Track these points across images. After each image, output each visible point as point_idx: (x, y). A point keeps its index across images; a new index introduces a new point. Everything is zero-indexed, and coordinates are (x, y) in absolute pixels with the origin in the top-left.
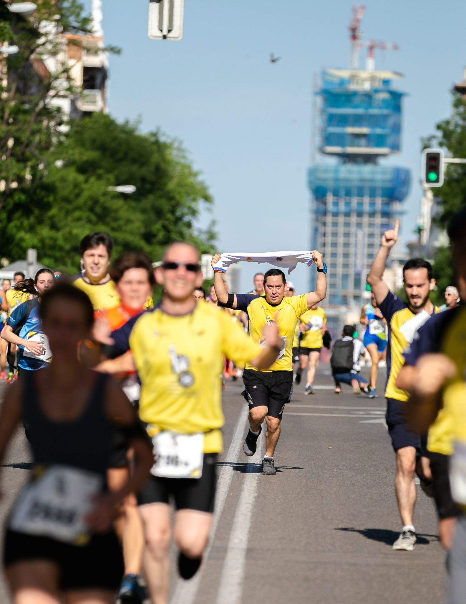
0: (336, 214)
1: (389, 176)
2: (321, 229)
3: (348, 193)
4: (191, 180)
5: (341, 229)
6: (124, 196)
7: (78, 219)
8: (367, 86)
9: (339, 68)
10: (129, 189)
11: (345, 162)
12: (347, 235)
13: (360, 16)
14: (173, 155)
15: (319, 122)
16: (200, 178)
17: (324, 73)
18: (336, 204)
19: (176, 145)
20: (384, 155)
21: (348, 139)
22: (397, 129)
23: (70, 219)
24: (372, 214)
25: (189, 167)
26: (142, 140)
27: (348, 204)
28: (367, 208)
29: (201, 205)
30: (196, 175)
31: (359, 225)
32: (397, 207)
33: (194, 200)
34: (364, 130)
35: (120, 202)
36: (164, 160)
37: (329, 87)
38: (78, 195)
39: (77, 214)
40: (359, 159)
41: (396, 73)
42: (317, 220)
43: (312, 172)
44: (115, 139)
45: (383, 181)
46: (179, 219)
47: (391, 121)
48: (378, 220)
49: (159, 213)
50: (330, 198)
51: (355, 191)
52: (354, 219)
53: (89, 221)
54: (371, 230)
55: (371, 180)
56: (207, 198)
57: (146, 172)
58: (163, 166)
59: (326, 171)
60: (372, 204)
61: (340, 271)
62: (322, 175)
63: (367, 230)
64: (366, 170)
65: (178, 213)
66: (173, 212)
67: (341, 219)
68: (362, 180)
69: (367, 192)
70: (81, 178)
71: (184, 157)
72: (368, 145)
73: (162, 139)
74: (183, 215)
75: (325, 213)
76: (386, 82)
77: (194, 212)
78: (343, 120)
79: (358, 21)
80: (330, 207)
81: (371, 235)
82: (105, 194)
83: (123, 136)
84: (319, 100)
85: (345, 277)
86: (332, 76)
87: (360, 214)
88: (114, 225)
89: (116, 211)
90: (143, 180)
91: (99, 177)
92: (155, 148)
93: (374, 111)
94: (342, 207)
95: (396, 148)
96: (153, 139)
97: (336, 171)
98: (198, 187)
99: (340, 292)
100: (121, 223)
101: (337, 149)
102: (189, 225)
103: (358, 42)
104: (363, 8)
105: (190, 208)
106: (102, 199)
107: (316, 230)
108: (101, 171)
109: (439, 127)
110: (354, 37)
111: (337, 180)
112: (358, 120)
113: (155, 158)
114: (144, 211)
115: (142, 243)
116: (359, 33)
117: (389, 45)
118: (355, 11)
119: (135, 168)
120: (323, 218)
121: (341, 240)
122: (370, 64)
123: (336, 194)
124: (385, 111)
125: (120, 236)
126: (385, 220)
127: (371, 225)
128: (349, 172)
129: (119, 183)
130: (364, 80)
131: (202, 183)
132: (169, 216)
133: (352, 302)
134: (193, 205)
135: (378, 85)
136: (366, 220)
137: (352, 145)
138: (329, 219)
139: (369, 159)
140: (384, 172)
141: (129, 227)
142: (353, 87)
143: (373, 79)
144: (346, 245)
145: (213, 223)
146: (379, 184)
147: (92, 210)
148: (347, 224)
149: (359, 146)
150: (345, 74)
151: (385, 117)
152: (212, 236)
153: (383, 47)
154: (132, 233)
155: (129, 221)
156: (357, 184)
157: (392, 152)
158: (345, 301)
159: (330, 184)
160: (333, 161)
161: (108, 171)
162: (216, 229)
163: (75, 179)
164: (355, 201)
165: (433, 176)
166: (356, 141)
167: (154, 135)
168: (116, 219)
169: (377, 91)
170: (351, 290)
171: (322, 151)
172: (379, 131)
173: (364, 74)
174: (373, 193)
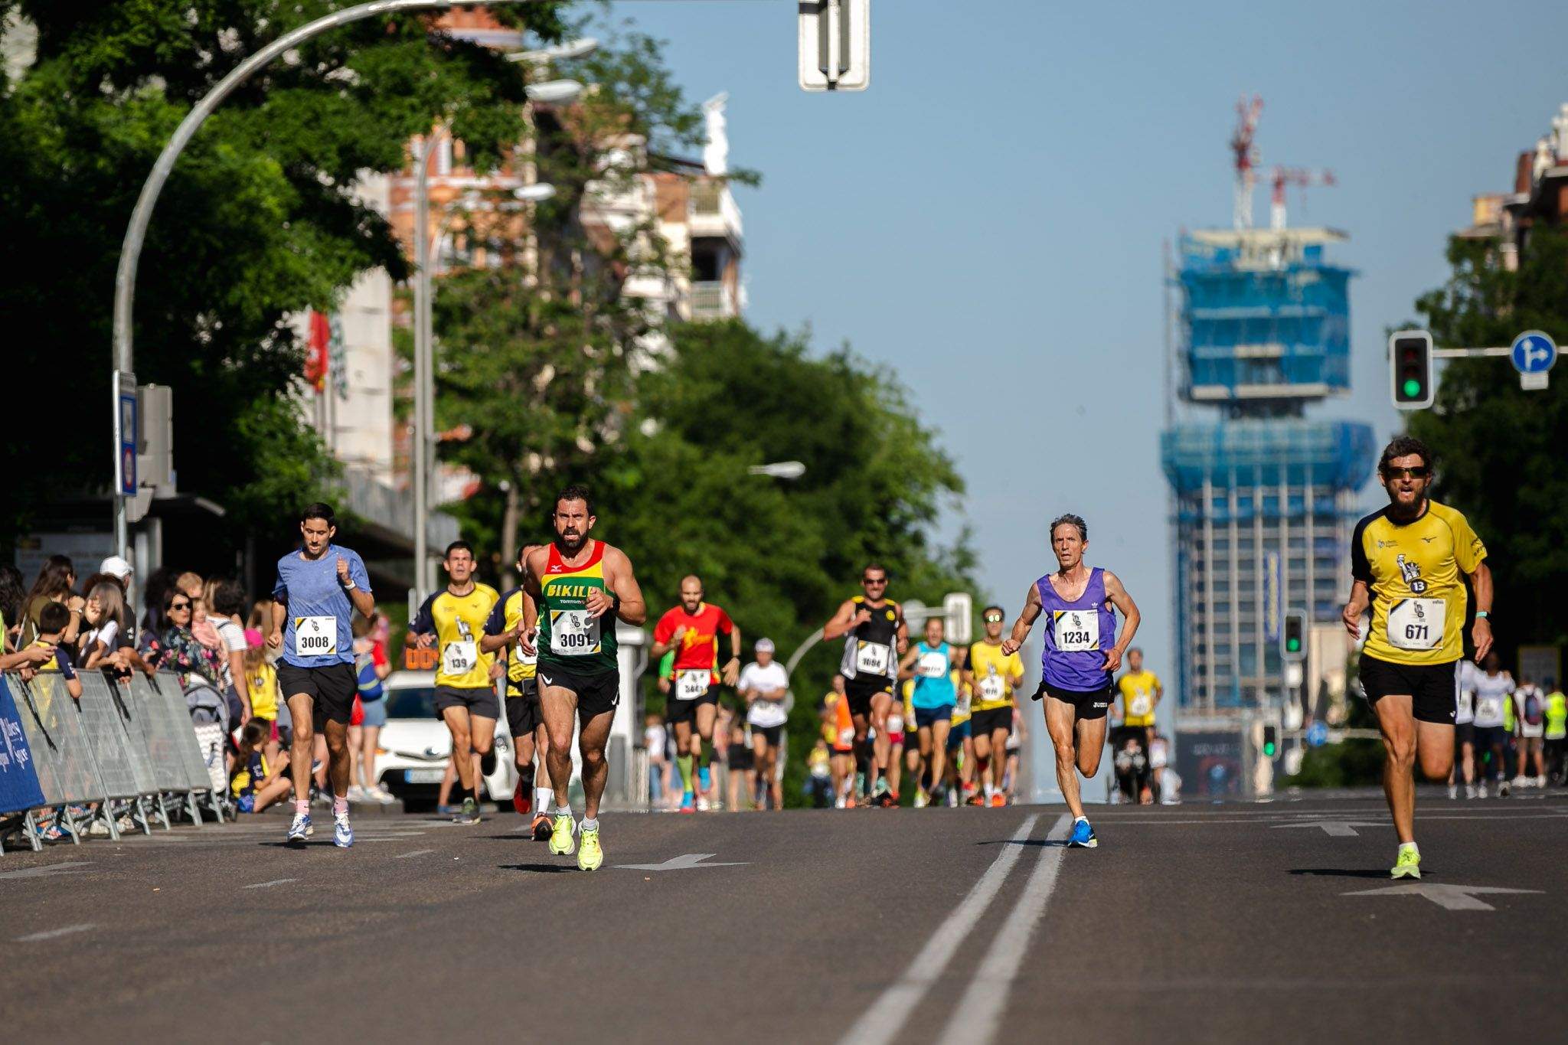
0: (1222, 524)
1: (1326, 442)
2: (1195, 555)
3: (1246, 479)
4: (919, 447)
5: (1235, 553)
6: (781, 482)
7: (693, 535)
8: (1275, 260)
9: (1214, 228)
10: (792, 469)
11: (1233, 417)
12: (1247, 564)
13: (1253, 121)
14: (876, 398)
15: (1179, 336)
16: (936, 443)
17: (1184, 240)
18: (1222, 502)
19: (884, 379)
20: (1317, 399)
21: (1240, 368)
22: (1341, 345)
23: (675, 534)
24: (1297, 520)
25: (913, 423)
26: (814, 372)
27: (1246, 501)
28: (1285, 507)
29: (941, 498)
30: (927, 437)
31: (1272, 544)
32: (1347, 500)
33: (926, 487)
34: (1273, 350)
35: (777, 497)
36: (860, 406)
37: (1197, 267)
38: (688, 486)
39: (689, 524)
40: (1267, 409)
41: (1332, 231)
42: (1181, 536)
43: (1169, 439)
44: (758, 370)
45: (1315, 451)
46: (897, 529)
47: (1326, 329)
48: (1310, 531)
49: (853, 518)
50: (1208, 492)
51: (1258, 475)
52: (1260, 531)
53: (715, 538)
54: (1297, 552)
55: (1292, 450)
56: (953, 484)
57: (824, 434)
58: (859, 420)
59: (1197, 435)
60: (1297, 499)
61: (1236, 638)
62: (1189, 446)
63: (1286, 552)
64: (1280, 429)
65: (895, 517)
66: (883, 515)
67: (1234, 533)
68: (1272, 451)
69: (1284, 474)
70: (693, 452)
71: (901, 403)
72: (1279, 381)
73: (855, 366)
74: (905, 520)
75: (1200, 523)
76: (1315, 250)
77: (928, 513)
78: (1229, 331)
79: (1248, 130)
80: (1209, 509)
81: (1297, 562)
82: (744, 481)
83: (774, 364)
84: (1177, 296)
85: (1248, 649)
86: (1199, 244)
87: (1272, 521)
88: (765, 543)
89: (767, 513)
90: (819, 450)
91: (732, 450)
92: (841, 383)
93: (1290, 310)
94: (1234, 509)
95: (1340, 381)
96: (836, 367)
97: (1219, 435)
98: (934, 461)
99: (1240, 681)
100: (779, 537)
101: (1219, 392)
102: (918, 540)
103: (1249, 173)
104: (1259, 103)
105: (916, 504)
106: (738, 492)
107: (1181, 556)
108: (732, 438)
109: (1421, 306)
110: (1242, 163)
111: (1219, 453)
112: (1259, 330)
113: (844, 403)
114: (822, 513)
115: (822, 577)
116: (1251, 155)
117: (1316, 176)
118: (1241, 110)
119: (802, 428)
120: (1196, 532)
121: (1234, 575)
122: (1279, 215)
123: (1220, 480)
124: (1312, 310)
125: (779, 565)
126: (1323, 531)
127: (1293, 542)
128: (1245, 435)
129: (770, 460)
130: (1267, 250)
131: (940, 455)
132: (877, 523)
133: (1264, 699)
134: (924, 498)
135: (1295, 255)
136: (1285, 530)
137: (1248, 381)
138: (1209, 534)
139: (1287, 406)
140: (1316, 433)
141: (796, 547)
142: (1244, 264)
143: (1284, 245)
144: (1247, 585)
145: (966, 533)
146: (1308, 458)
147: (717, 514)
148: (1247, 543)
149: (1263, 381)
150: (1226, 239)
151: (1313, 322)
152: (966, 559)
153: (1303, 182)
154: (801, 558)
155: (793, 534)
156: (1260, 458)
157: (1330, 391)
158: (1249, 698)
159: (1206, 462)
160: (1210, 417)
161: (749, 437)
162: (972, 545)
163: (681, 453)
164: (1259, 494)
165: (1412, 388)
166: (1256, 373)
167: (839, 359)
168: (767, 530)
169: (1295, 269)
170: (1261, 676)
171: (1187, 395)
172: (1301, 350)
173: (1264, 238)
174: (1296, 476)
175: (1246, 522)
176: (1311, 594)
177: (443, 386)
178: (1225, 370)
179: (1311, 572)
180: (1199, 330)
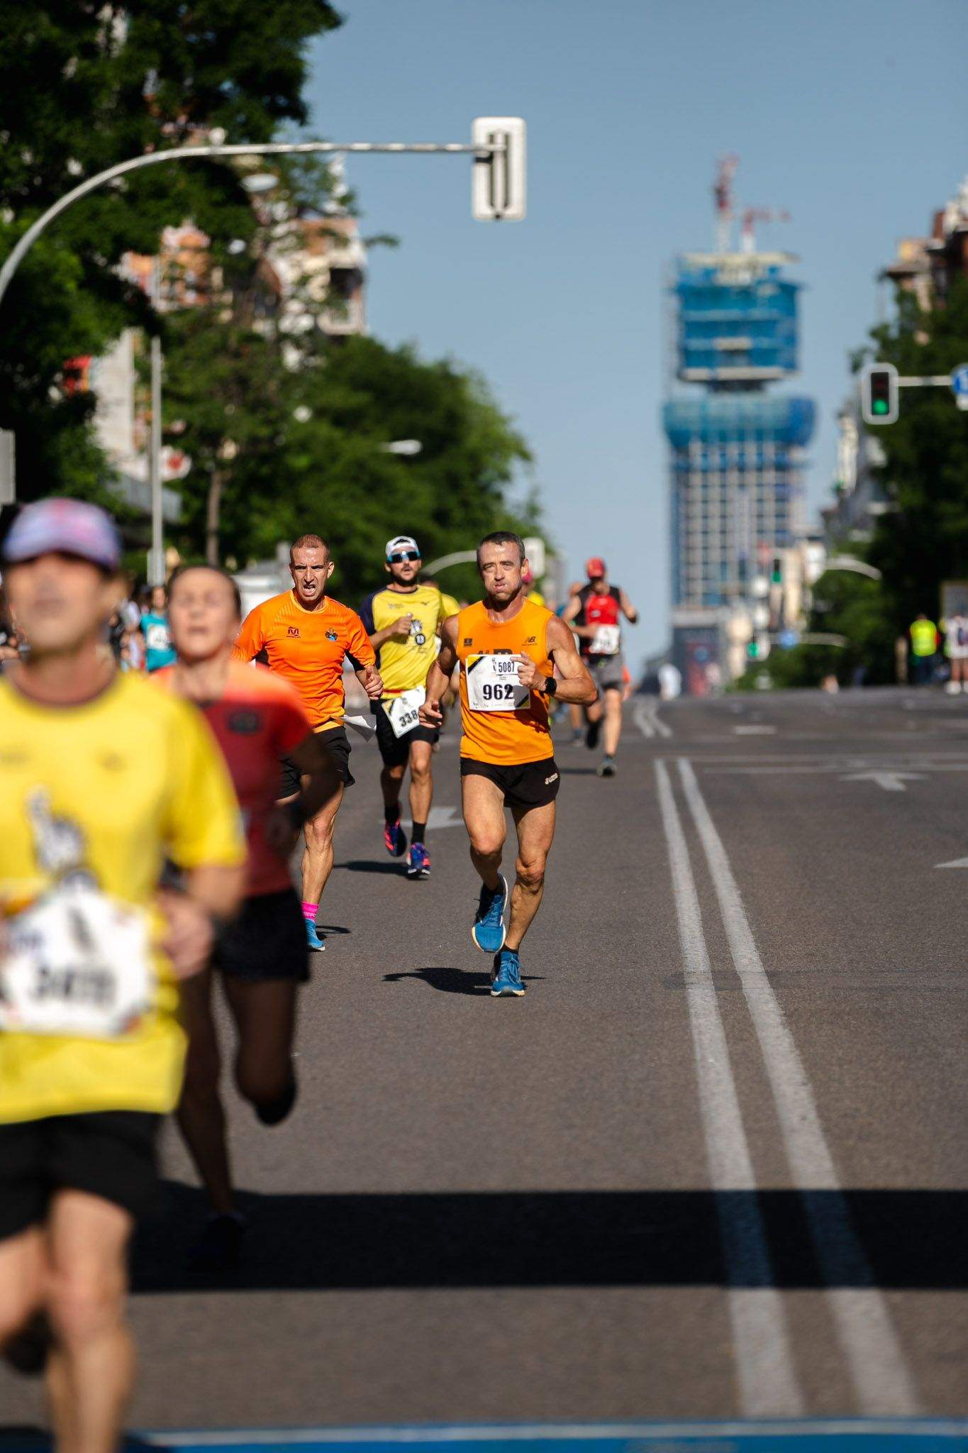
0: (705, 471)
1: (781, 412)
2: (684, 494)
3: (723, 437)
4: (498, 429)
5: (715, 493)
6: (402, 457)
7: (336, 496)
8: (744, 278)
9: (699, 252)
10: (409, 447)
11: (715, 393)
12: (723, 501)
13: (729, 171)
14: (472, 392)
15: (673, 332)
16: (512, 426)
17: (679, 262)
18: (705, 456)
19: (474, 377)
20: (773, 380)
21: (719, 357)
22: (792, 339)
24: (760, 469)
26: (424, 374)
27: (723, 455)
28: (752, 456)
31: (741, 486)
32: (797, 455)
34: (743, 342)
35: (398, 470)
37: (687, 281)
38: (334, 458)
40: (738, 388)
41: (787, 256)
42: (676, 480)
43: (668, 410)
45: (774, 419)
46: (483, 489)
47: (782, 329)
48: (770, 476)
49: (453, 482)
50: (696, 448)
51: (732, 435)
52: (733, 477)
54: (759, 493)
55: (756, 419)
57: (433, 420)
59: (687, 407)
60: (760, 454)
61: (716, 557)
62: (682, 414)
64: (746, 403)
66: (474, 475)
67: (715, 479)
68: (743, 418)
69: (750, 434)
70: (337, 434)
72: (747, 367)
73: (456, 370)
74: (489, 482)
75: (688, 470)
76: (773, 270)
77: (505, 477)
78: (712, 328)
79: (725, 177)
80: (697, 460)
81: (760, 501)
84: (674, 303)
85: (724, 564)
86: (690, 263)
87: (742, 469)
88: (390, 502)
89: (392, 480)
90: (431, 432)
91: (366, 433)
92: (443, 383)
93: (757, 313)
94: (715, 459)
95: (791, 366)
96: (441, 371)
97: (702, 405)
98: (510, 439)
99: (718, 588)
100: (401, 497)
101: (703, 374)
102: (498, 497)
103: (725, 211)
104: (735, 159)
105: (499, 470)
106: (371, 465)
107: (675, 496)
108: (366, 424)
110: (720, 203)
111: (704, 419)
112: (733, 328)
113: (446, 398)
114: (432, 479)
116: (728, 197)
117: (774, 214)
118: (719, 165)
119: (417, 416)
120: (686, 478)
121: (715, 509)
122: (748, 243)
123: (704, 438)
124: (773, 314)
126: (779, 476)
127: (760, 485)
128: (722, 405)
129: (393, 440)
130: (739, 268)
131: (515, 434)
132: (469, 484)
133: (736, 602)
134: (504, 465)
135: (761, 273)
136: (751, 477)
137: (726, 367)
138: (696, 479)
139: (752, 386)
140: (774, 404)
142: (724, 279)
143: (752, 266)
144: (723, 517)
146: (768, 423)
147: (355, 480)
148: (723, 486)
149: (735, 367)
150: (708, 260)
151: (773, 322)
152: (533, 510)
153: (765, 217)
155: (411, 495)
156: (735, 423)
157: (785, 374)
158: (724, 600)
159: (695, 427)
160: (696, 393)
161: (379, 422)
164: (733, 450)
165: (881, 406)
166: (732, 360)
168: (392, 493)
169: (760, 283)
170: (733, 583)
171: (680, 376)
172: (765, 343)
173: (738, 259)
174: (760, 435)
175: (723, 470)
176: (770, 523)
177: (165, 394)
178: (707, 358)
179: (770, 507)
180: (691, 328)
